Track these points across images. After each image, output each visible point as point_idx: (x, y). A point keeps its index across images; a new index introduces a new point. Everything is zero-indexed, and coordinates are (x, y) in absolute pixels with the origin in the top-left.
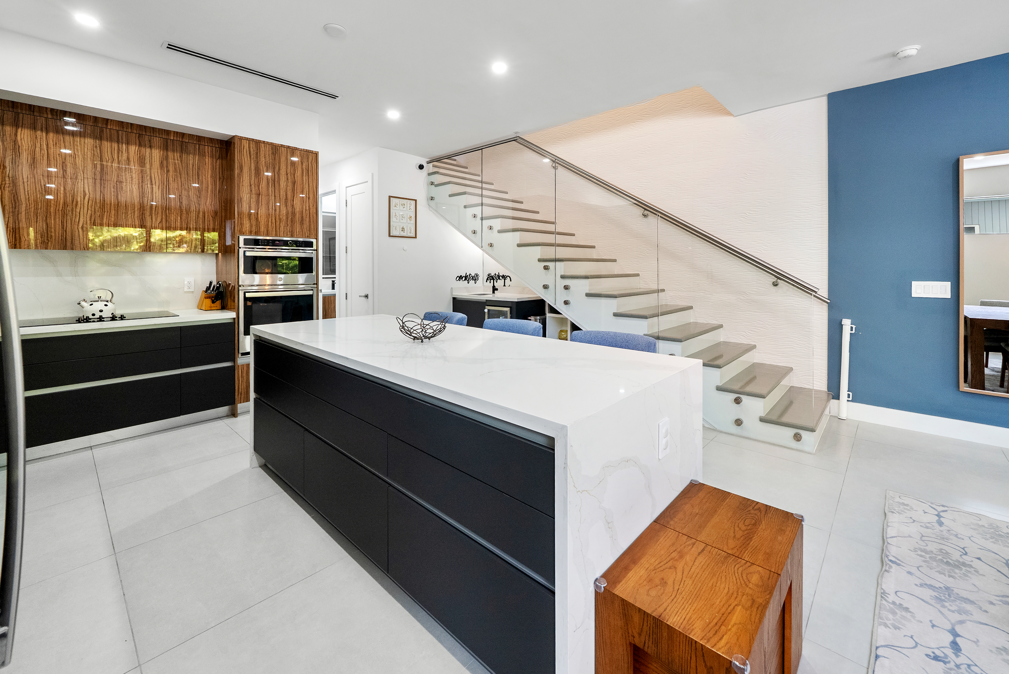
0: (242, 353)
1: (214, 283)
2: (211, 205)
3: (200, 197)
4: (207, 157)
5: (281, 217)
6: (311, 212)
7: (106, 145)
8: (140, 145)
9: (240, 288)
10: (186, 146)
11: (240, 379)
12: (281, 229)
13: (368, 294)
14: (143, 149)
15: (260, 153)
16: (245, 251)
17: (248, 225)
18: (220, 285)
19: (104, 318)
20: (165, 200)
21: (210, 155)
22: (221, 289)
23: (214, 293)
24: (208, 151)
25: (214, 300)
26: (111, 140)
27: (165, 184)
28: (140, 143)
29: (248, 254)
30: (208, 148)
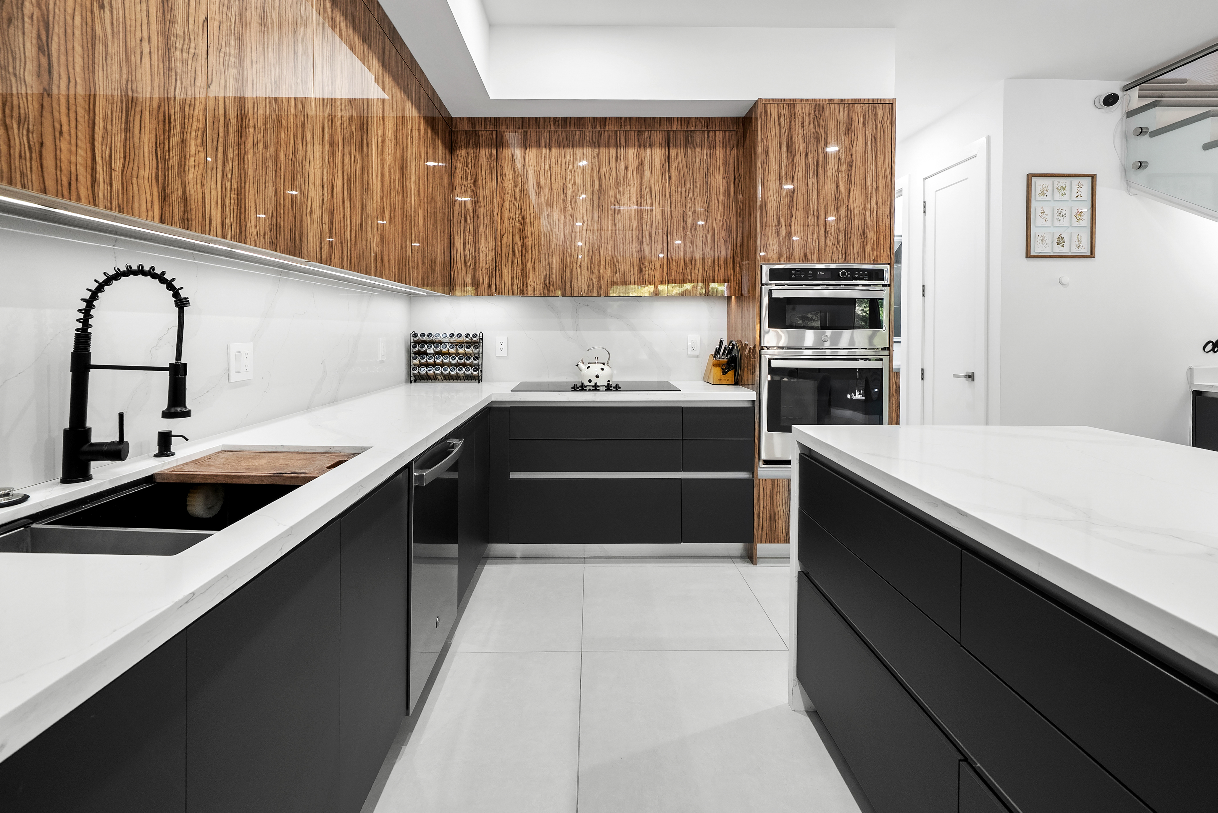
0: (764, 461)
1: (725, 344)
2: (722, 221)
3: (709, 211)
4: (718, 148)
5: (828, 227)
6: (880, 215)
7: (604, 151)
8: (639, 146)
9: (763, 352)
10: (691, 137)
11: (762, 503)
12: (827, 249)
13: (973, 373)
14: (642, 151)
15: (795, 121)
16: (770, 291)
17: (776, 246)
18: (733, 345)
19: (599, 387)
20: (667, 220)
21: (721, 146)
22: (734, 353)
23: (725, 359)
24: (719, 138)
25: (725, 369)
26: (609, 146)
27: (667, 197)
28: (639, 142)
29: (775, 295)
30: (720, 133)
